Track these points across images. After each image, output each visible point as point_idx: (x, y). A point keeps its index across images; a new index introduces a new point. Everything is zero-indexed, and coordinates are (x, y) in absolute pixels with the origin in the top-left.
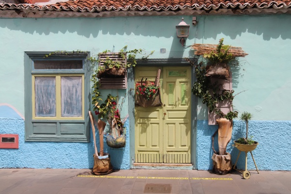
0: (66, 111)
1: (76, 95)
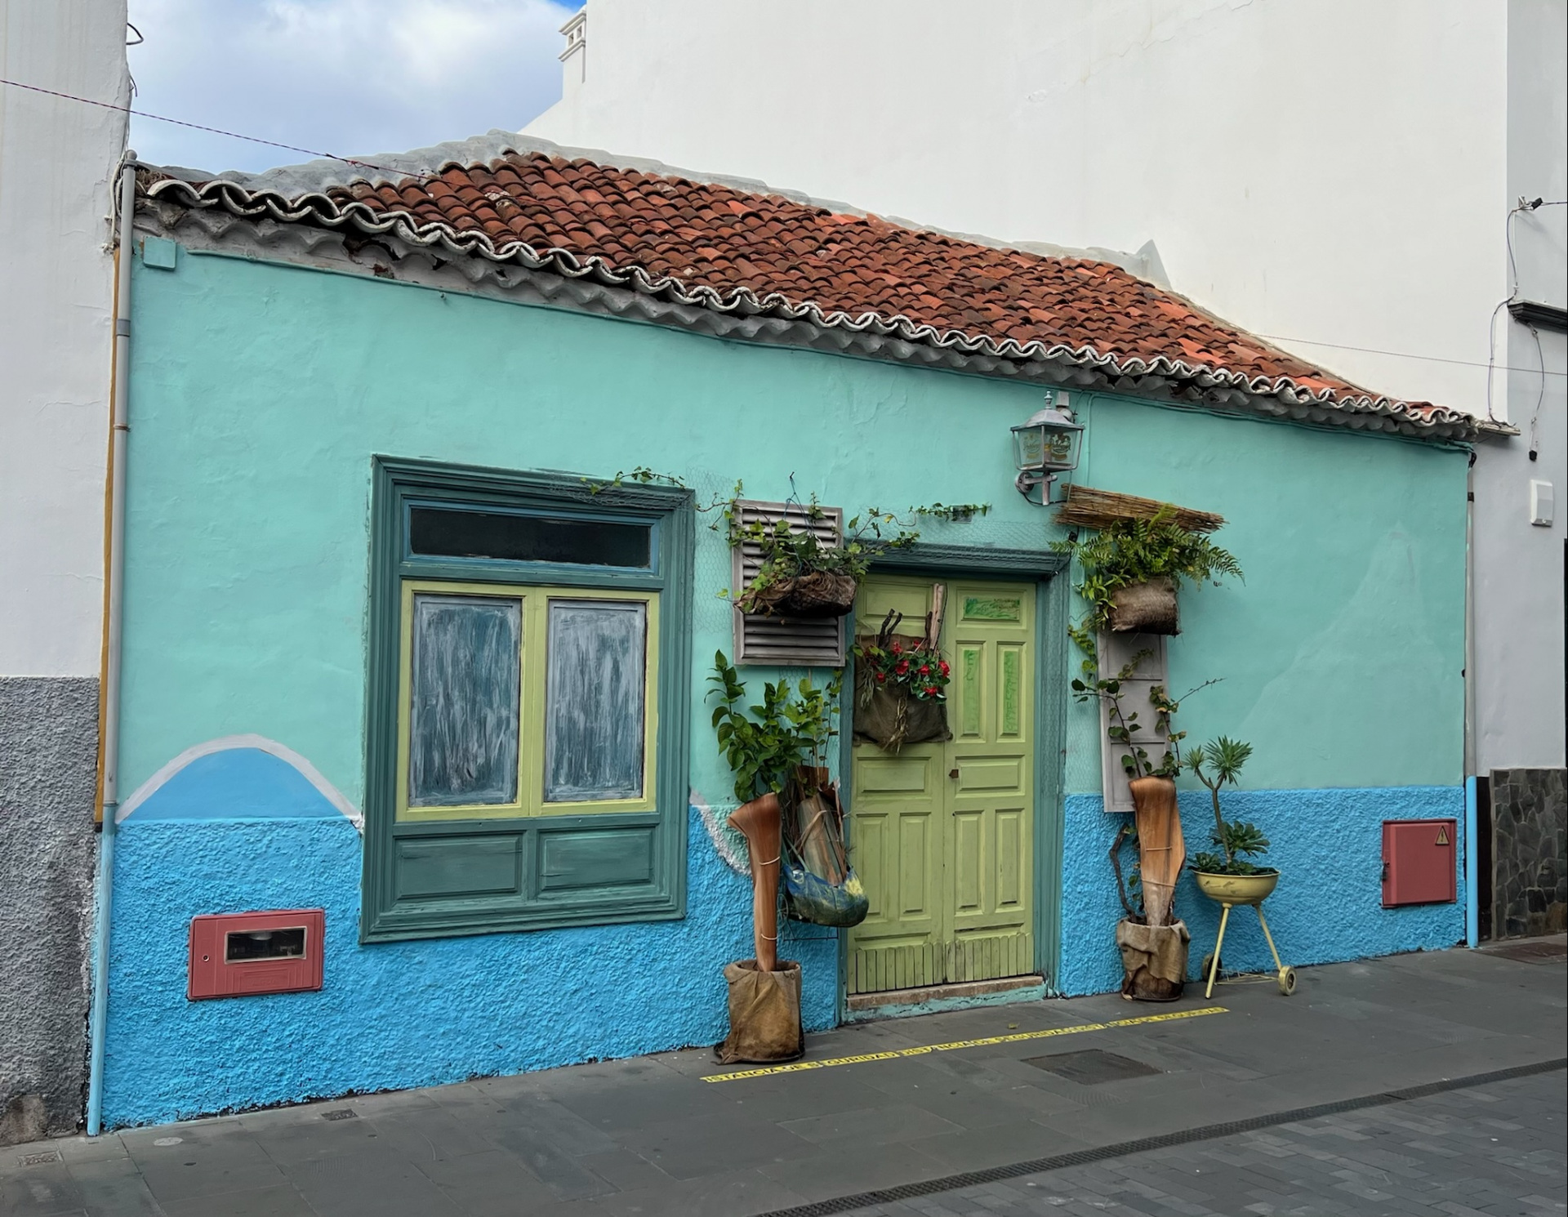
0: (564, 771)
1: (614, 692)
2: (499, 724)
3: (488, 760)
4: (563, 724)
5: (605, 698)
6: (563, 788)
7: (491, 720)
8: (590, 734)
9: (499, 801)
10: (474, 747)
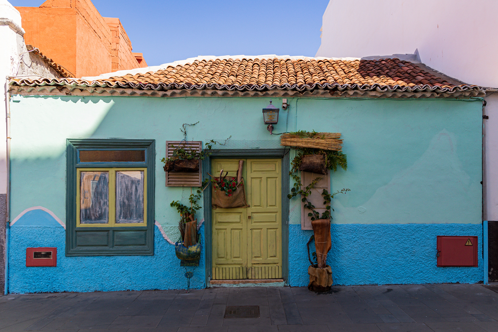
0: (122, 215)
1: (136, 195)
2: (104, 203)
3: (102, 212)
4: (122, 203)
5: (133, 196)
6: (122, 220)
7: (102, 202)
8: (129, 205)
9: (104, 223)
10: (98, 209)
